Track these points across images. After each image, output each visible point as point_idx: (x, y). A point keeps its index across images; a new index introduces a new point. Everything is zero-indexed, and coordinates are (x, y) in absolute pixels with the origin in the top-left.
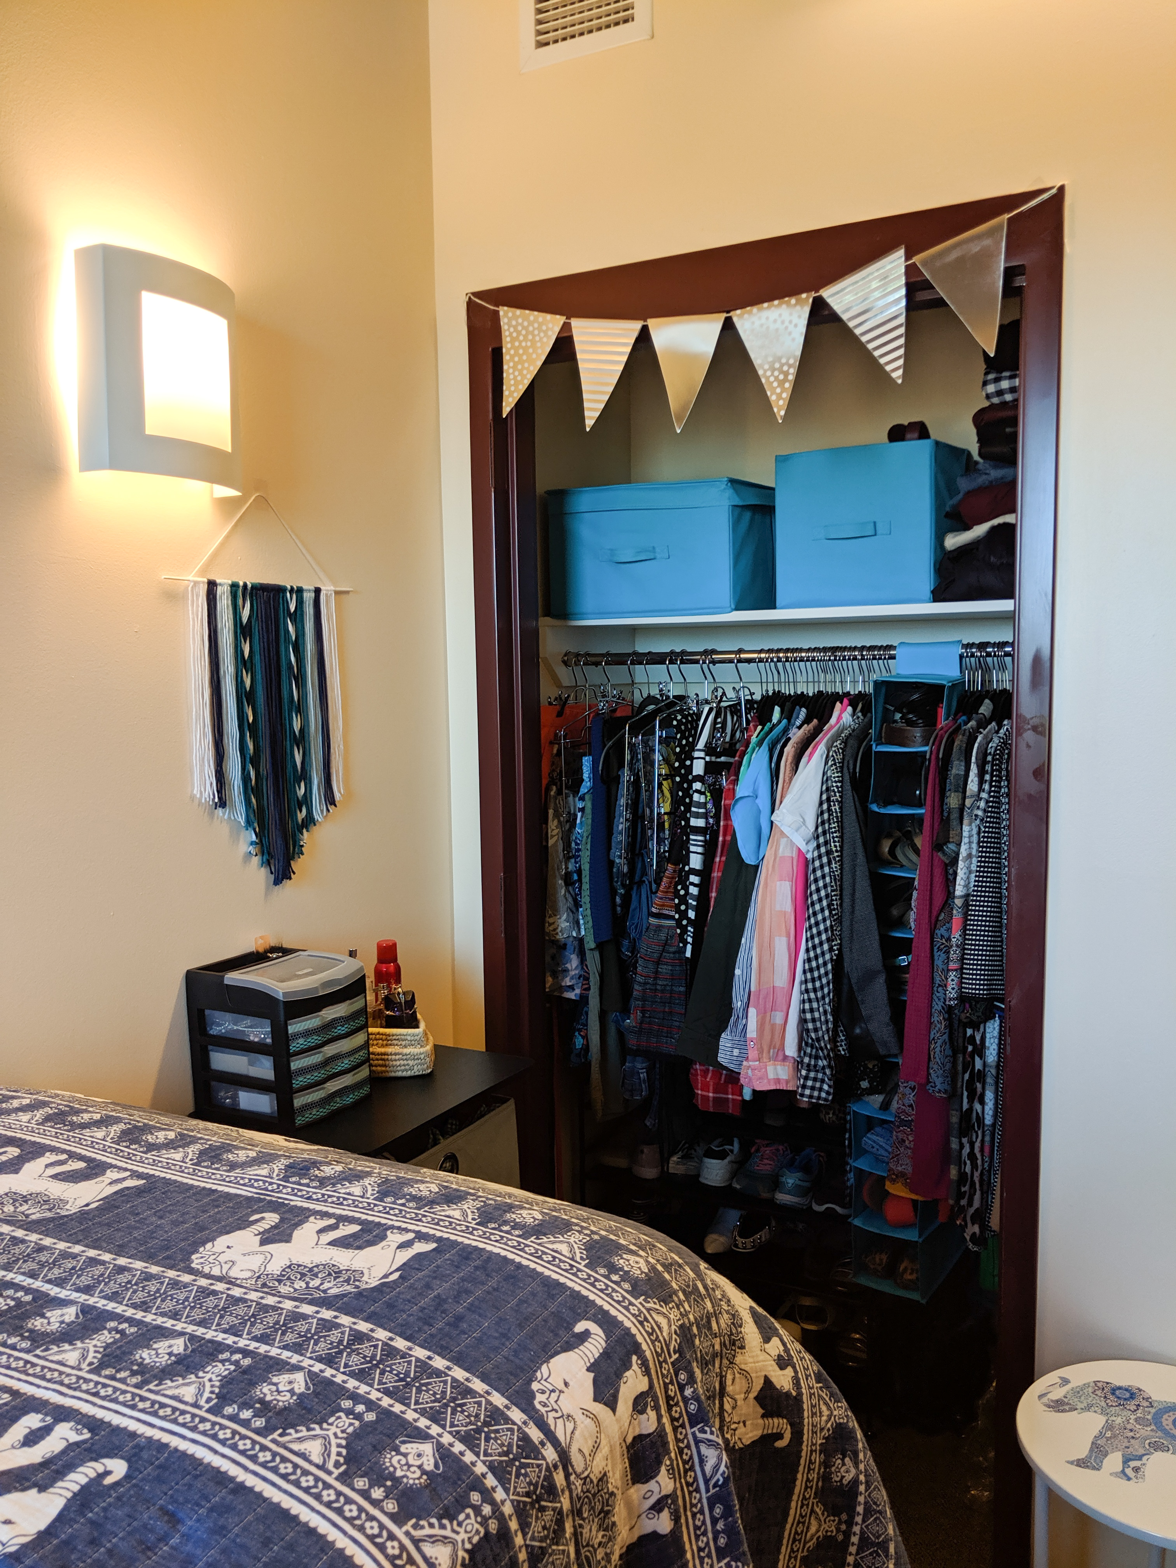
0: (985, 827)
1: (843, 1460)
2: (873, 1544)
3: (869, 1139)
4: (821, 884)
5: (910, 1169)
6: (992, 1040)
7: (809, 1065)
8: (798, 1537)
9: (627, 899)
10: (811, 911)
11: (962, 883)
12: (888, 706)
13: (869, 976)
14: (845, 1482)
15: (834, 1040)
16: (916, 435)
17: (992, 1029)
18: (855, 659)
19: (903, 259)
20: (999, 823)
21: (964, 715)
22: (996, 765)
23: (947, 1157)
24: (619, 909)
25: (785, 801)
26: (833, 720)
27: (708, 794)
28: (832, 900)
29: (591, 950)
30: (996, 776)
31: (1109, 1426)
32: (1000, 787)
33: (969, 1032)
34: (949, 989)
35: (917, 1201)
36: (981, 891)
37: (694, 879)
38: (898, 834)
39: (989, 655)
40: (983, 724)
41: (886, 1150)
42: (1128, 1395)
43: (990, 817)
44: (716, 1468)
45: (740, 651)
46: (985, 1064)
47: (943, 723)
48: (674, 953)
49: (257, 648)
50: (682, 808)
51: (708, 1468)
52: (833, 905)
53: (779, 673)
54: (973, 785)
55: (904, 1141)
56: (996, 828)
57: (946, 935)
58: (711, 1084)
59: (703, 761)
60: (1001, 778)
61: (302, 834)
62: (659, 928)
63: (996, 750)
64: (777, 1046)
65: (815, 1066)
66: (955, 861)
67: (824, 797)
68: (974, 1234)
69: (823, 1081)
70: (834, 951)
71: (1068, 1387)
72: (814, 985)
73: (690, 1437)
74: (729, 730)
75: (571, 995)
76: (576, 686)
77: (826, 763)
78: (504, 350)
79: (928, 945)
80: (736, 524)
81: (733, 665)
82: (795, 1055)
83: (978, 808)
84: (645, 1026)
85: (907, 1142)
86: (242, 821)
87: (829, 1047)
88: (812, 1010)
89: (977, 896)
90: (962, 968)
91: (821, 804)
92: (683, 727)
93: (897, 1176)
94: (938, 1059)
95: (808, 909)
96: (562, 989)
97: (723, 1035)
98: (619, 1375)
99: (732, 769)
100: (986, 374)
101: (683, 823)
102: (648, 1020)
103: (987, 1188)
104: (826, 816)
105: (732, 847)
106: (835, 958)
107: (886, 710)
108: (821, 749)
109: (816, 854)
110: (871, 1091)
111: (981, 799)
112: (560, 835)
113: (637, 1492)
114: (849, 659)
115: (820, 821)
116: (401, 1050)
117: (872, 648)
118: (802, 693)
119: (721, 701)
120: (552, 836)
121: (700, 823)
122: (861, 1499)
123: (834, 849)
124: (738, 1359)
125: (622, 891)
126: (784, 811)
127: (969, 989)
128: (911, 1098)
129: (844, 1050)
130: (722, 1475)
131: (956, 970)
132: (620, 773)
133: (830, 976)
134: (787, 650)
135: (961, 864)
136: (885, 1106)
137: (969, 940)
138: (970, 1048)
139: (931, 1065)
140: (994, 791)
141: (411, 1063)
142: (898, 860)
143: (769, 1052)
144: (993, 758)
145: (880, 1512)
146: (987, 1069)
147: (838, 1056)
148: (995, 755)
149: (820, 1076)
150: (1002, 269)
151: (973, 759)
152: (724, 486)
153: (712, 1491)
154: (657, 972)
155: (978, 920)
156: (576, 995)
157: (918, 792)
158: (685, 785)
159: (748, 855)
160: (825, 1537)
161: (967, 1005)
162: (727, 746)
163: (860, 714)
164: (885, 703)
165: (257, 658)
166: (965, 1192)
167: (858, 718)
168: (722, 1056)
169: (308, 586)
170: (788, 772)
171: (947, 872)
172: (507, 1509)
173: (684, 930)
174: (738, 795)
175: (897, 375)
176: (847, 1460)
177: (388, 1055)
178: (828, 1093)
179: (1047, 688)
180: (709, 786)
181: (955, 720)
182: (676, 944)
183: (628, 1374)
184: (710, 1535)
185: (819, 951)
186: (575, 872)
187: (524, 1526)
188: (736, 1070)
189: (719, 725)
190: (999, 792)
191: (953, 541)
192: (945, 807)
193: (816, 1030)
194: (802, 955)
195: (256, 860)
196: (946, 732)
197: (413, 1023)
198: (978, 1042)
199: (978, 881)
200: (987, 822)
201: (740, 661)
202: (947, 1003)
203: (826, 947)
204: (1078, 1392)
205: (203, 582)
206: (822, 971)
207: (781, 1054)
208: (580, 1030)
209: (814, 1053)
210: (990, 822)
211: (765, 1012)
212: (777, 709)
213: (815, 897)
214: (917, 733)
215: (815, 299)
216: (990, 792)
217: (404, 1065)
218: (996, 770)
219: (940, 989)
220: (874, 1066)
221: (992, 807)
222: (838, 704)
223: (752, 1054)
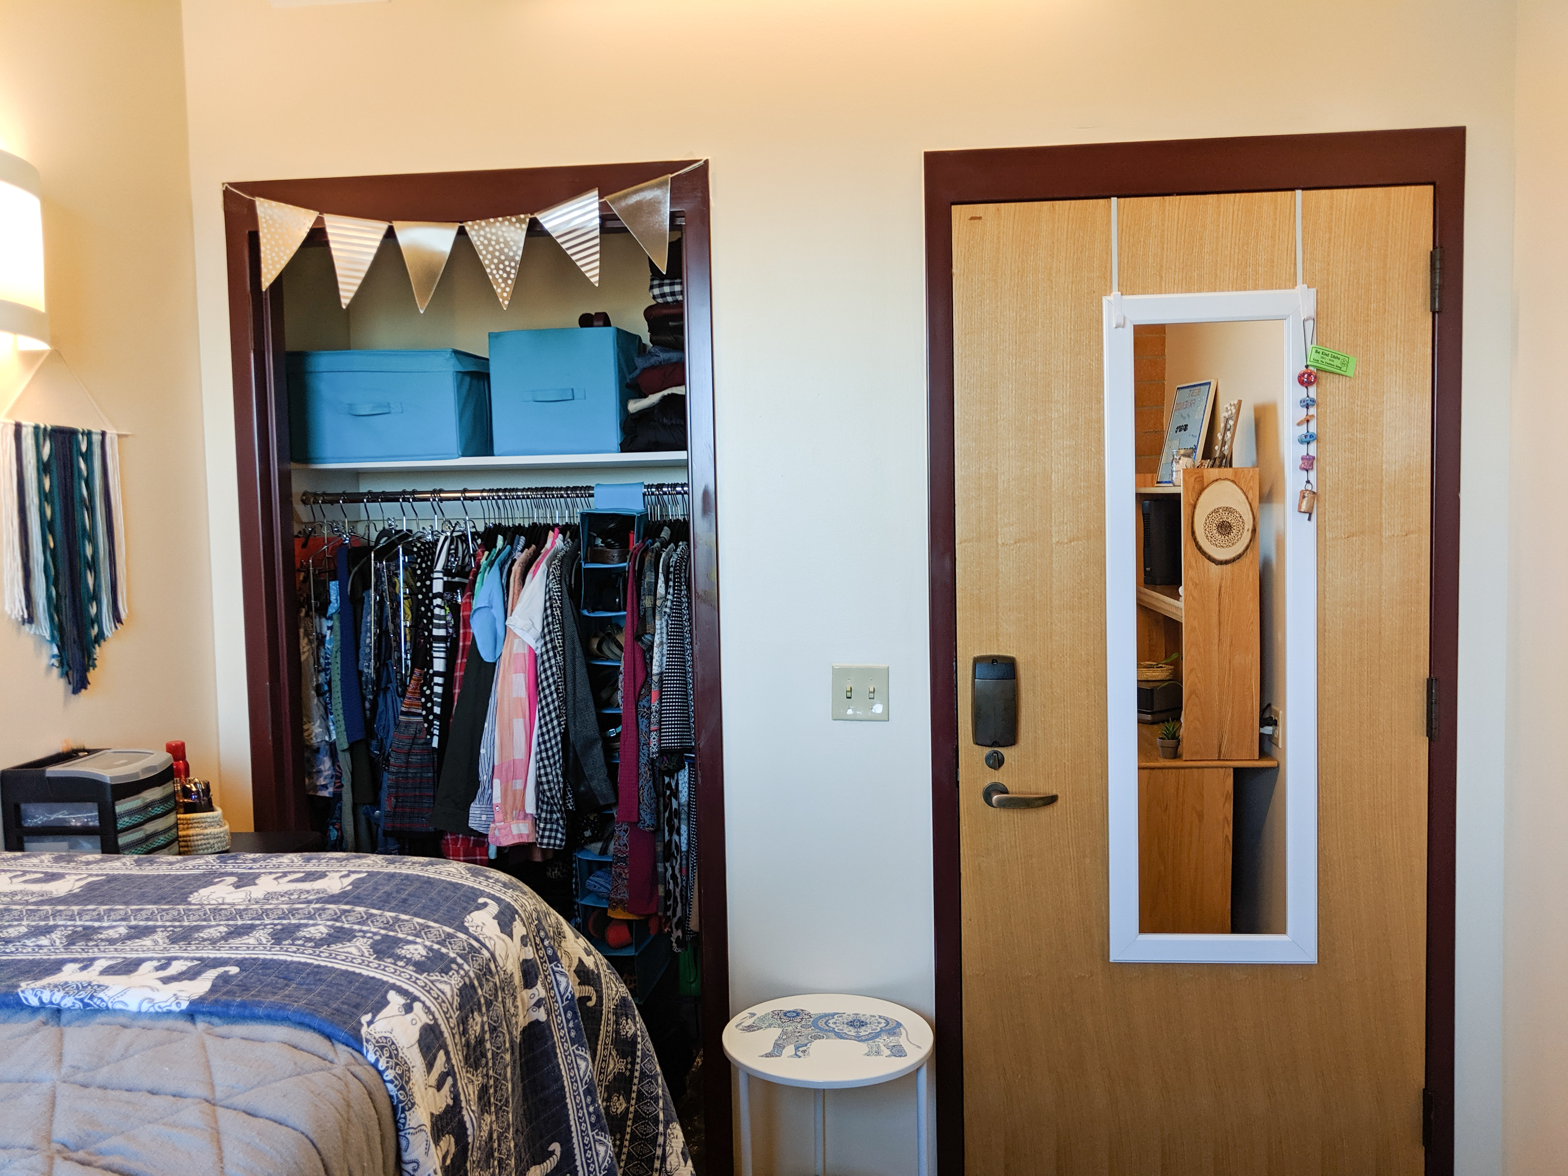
0: (672, 621)
1: (627, 1020)
2: (648, 1076)
3: (592, 880)
4: (549, 673)
5: (627, 896)
6: (684, 785)
7: (546, 819)
8: (603, 1071)
9: (374, 704)
10: (542, 695)
11: (657, 664)
12: (592, 533)
13: (590, 744)
14: (629, 1035)
15: (564, 797)
16: (601, 323)
17: (683, 777)
18: (562, 497)
19: (597, 198)
20: (681, 617)
21: (649, 538)
22: (677, 574)
23: (655, 879)
24: (368, 712)
25: (516, 609)
26: (548, 545)
27: (448, 609)
28: (559, 685)
29: (343, 751)
30: (678, 582)
31: (784, 1033)
32: (681, 591)
33: (667, 780)
34: (652, 745)
35: (632, 921)
36: (672, 669)
37: (438, 680)
38: (602, 634)
39: (665, 493)
40: (665, 545)
41: (606, 888)
42: (795, 1014)
43: (675, 613)
44: (567, 988)
45: (465, 491)
46: (679, 804)
47: (635, 545)
48: (422, 744)
49: (56, 482)
50: (425, 621)
51: (562, 989)
52: (559, 689)
53: (499, 508)
54: (661, 590)
55: (621, 874)
56: (679, 621)
57: (647, 705)
58: (462, 849)
59: (441, 580)
60: (681, 584)
61: (94, 648)
62: (408, 724)
63: (676, 563)
64: (519, 808)
65: (551, 819)
66: (651, 648)
67: (548, 604)
68: (679, 937)
69: (557, 831)
70: (562, 725)
71: (756, 1017)
72: (547, 754)
73: (550, 969)
74: (460, 554)
75: (325, 793)
76: (314, 522)
77: (548, 577)
78: (261, 234)
79: (634, 714)
80: (459, 387)
81: (460, 502)
82: (534, 812)
83: (666, 606)
84: (399, 810)
85: (623, 875)
86: (47, 635)
87: (561, 802)
88: (546, 774)
89: (668, 673)
90: (660, 729)
91: (546, 609)
92: (422, 553)
93: (616, 903)
94: (646, 802)
95: (540, 694)
96: (316, 788)
97: (472, 805)
98: (511, 923)
99: (467, 588)
100: (652, 280)
101: (426, 634)
102: (400, 804)
103: (686, 902)
104: (550, 619)
105: (473, 650)
106: (563, 731)
107: (589, 535)
108: (543, 567)
109: (544, 649)
110: (593, 840)
111: (668, 600)
112: (311, 652)
113: (526, 994)
114: (557, 497)
115: (545, 623)
116: (202, 832)
117: (575, 489)
118: (520, 524)
119: (453, 531)
120: (304, 652)
121: (442, 632)
122: (639, 1047)
123: (558, 645)
124: (563, 944)
125: (371, 697)
126: (516, 616)
127: (666, 743)
128: (625, 839)
129: (571, 805)
130: (570, 993)
131: (656, 730)
132: (364, 595)
133: (560, 746)
134: (505, 490)
135: (656, 650)
136: (604, 852)
137: (665, 706)
138: (668, 792)
139: (641, 808)
140: (677, 594)
141: (212, 841)
142: (605, 654)
143: (512, 813)
144: (674, 569)
145: (651, 1056)
146: (681, 808)
147: (568, 811)
148: (675, 566)
149: (555, 827)
150: (668, 213)
151: (661, 570)
152: (449, 355)
153: (565, 1003)
154: (408, 762)
155: (670, 691)
156: (329, 793)
157: (617, 600)
158: (427, 602)
159: (486, 655)
160: (619, 1073)
161: (665, 758)
162: (459, 568)
163: (569, 540)
164: (589, 530)
165: (56, 490)
166: (670, 905)
167: (568, 542)
168: (473, 822)
169: (96, 430)
170: (517, 584)
171: (645, 657)
172: (472, 974)
173: (431, 724)
174: (474, 607)
175: (595, 280)
176: (629, 1020)
177: (189, 836)
178: (561, 840)
179: (714, 514)
180: (448, 601)
181: (644, 542)
182: (424, 737)
183: (515, 923)
184: (566, 1030)
185: (550, 726)
186: (326, 683)
187: (481, 986)
188: (485, 833)
189: (453, 551)
190: (680, 594)
191: (634, 406)
192: (641, 608)
193: (550, 790)
194: (536, 731)
195: (56, 672)
196: (639, 551)
197: (210, 808)
198: (674, 787)
199: (669, 662)
200: (673, 617)
201: (465, 499)
202: (651, 756)
203: (555, 722)
204: (762, 1019)
205: (11, 424)
206: (553, 742)
207: (522, 814)
208: (333, 824)
209: (549, 809)
210: (675, 617)
211: (507, 781)
212: (500, 539)
213: (545, 684)
214: (615, 553)
215: (531, 220)
216: (674, 594)
217: (205, 844)
218: (678, 578)
219: (645, 747)
220: (595, 818)
221: (676, 605)
222: (551, 533)
223: (498, 816)
